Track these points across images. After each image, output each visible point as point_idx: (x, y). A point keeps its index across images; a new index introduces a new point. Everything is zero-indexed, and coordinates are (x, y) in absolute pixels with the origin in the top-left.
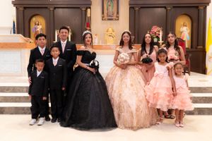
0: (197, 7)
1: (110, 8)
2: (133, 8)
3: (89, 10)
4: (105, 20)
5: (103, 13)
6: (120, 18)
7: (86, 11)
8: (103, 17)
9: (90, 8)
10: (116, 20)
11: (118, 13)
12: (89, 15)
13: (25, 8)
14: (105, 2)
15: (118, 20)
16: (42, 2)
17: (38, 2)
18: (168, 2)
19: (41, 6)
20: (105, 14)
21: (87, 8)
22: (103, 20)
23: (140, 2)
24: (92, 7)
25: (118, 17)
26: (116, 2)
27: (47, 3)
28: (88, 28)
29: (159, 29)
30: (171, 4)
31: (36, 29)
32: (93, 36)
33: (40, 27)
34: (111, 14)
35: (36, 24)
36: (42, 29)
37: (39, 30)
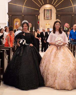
2: (58, 15)
3: (39, 16)
4: (45, 19)
5: (44, 16)
7: (37, 17)
9: (39, 15)
11: (51, 16)
13: (12, 15)
14: (45, 12)
15: (51, 19)
16: (19, 13)
17: (18, 13)
18: (72, 13)
19: (19, 15)
20: (46, 17)
21: (38, 15)
22: (44, 19)
23: (60, 13)
24: (40, 15)
25: (51, 18)
26: (50, 12)
27: (21, 13)
28: (38, 24)
29: (68, 24)
30: (74, 14)
31: (16, 24)
32: (40, 27)
33: (18, 23)
34: (48, 17)
35: (16, 22)
36: (19, 24)
37: (18, 24)
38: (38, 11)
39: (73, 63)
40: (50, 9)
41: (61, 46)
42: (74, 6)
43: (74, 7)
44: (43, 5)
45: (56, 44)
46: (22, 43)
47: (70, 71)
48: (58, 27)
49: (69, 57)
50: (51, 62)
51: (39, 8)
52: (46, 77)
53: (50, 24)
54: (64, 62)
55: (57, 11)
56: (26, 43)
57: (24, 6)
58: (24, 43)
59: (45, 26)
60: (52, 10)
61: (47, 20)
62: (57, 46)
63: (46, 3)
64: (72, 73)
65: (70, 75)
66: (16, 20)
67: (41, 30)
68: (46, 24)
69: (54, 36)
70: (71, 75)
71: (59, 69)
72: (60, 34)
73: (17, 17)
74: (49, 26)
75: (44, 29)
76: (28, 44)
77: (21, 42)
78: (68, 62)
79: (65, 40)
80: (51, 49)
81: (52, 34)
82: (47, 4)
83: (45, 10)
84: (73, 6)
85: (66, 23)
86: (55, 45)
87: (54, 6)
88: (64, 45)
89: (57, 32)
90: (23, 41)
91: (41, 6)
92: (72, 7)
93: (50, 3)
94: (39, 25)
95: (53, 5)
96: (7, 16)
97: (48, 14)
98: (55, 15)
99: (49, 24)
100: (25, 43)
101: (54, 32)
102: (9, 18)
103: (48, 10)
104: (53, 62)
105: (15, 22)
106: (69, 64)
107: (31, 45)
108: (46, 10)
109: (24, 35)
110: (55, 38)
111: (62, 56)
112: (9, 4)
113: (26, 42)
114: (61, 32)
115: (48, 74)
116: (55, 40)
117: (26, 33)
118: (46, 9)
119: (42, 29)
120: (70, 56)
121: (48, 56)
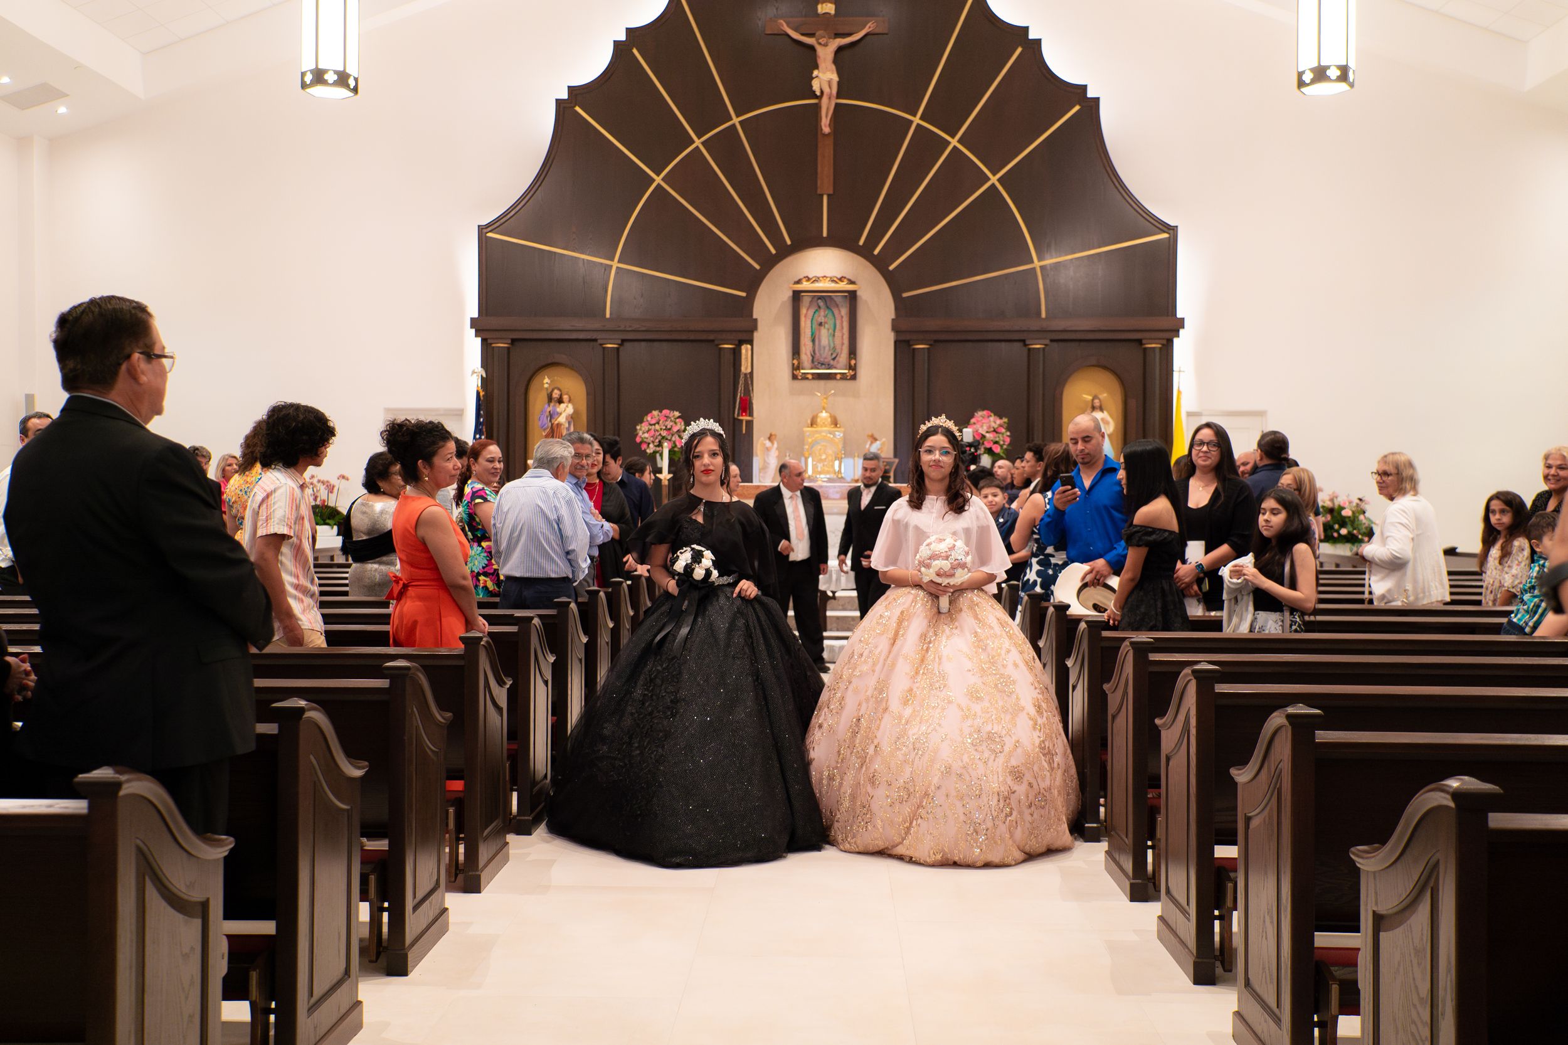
0: (1139, 342)
1: (824, 335)
2: (908, 343)
3: (745, 349)
4: (805, 377)
5: (796, 351)
6: (864, 371)
7: (736, 354)
8: (796, 368)
9: (750, 342)
10: (844, 377)
11: (853, 352)
12: (745, 368)
13: (513, 341)
14: (803, 311)
15: (854, 377)
16: (579, 324)
17: (565, 324)
18: (1034, 325)
19: (574, 336)
20: (805, 356)
21: (741, 343)
22: (795, 377)
23: (932, 324)
24: (757, 336)
25: (853, 368)
26: (844, 311)
27: (597, 325)
28: (745, 418)
29: (995, 422)
30: (1043, 331)
31: (551, 416)
32: (760, 442)
33: (565, 410)
34: (825, 355)
35: (550, 399)
36: (573, 418)
37: (562, 419)
38: (744, 308)
39: (1032, 711)
40: (843, 286)
41: (960, 590)
42: (1048, 262)
43: (1042, 267)
44: (785, 252)
45: (926, 579)
46: (689, 569)
47: (1014, 762)
48: (937, 464)
49: (1010, 670)
50: (895, 705)
51: (753, 282)
52: (853, 797)
53: (841, 418)
54: (977, 708)
55: (902, 307)
56: (715, 573)
57: (615, 264)
58: (699, 573)
59: (801, 440)
60: (864, 294)
61: (822, 383)
62: (933, 590)
63: (806, 240)
64: (1028, 777)
65: (1015, 788)
66: (546, 380)
67: (764, 468)
68: (813, 423)
69: (917, 528)
70: (1021, 789)
71: (946, 753)
72: (951, 516)
73: (559, 357)
74: (839, 434)
75: (792, 461)
76: (726, 580)
77: (680, 566)
78: (1001, 704)
79: (983, 556)
80: (895, 619)
81: (899, 516)
82: (818, 242)
83: (797, 296)
84: (1037, 264)
85: (980, 414)
86: (918, 586)
87: (880, 264)
88: (977, 586)
89: (935, 504)
90: (697, 557)
91: (769, 263)
92: (1034, 269)
93: (842, 240)
94: (750, 424)
95: (865, 253)
96: (473, 345)
97: (824, 333)
98: (889, 338)
99: (835, 423)
100: (708, 573)
101: (917, 503)
102: (485, 364)
103: (824, 299)
104: (906, 702)
105: (538, 404)
106: (1008, 717)
107: (748, 587)
108: (806, 300)
109: (700, 519)
110: (921, 535)
111: (969, 665)
112: (485, 245)
113: (716, 564)
114: (956, 504)
115: (872, 781)
116: (917, 551)
117: (710, 505)
118: (806, 286)
119: (773, 464)
120: (1016, 665)
121: (874, 664)
